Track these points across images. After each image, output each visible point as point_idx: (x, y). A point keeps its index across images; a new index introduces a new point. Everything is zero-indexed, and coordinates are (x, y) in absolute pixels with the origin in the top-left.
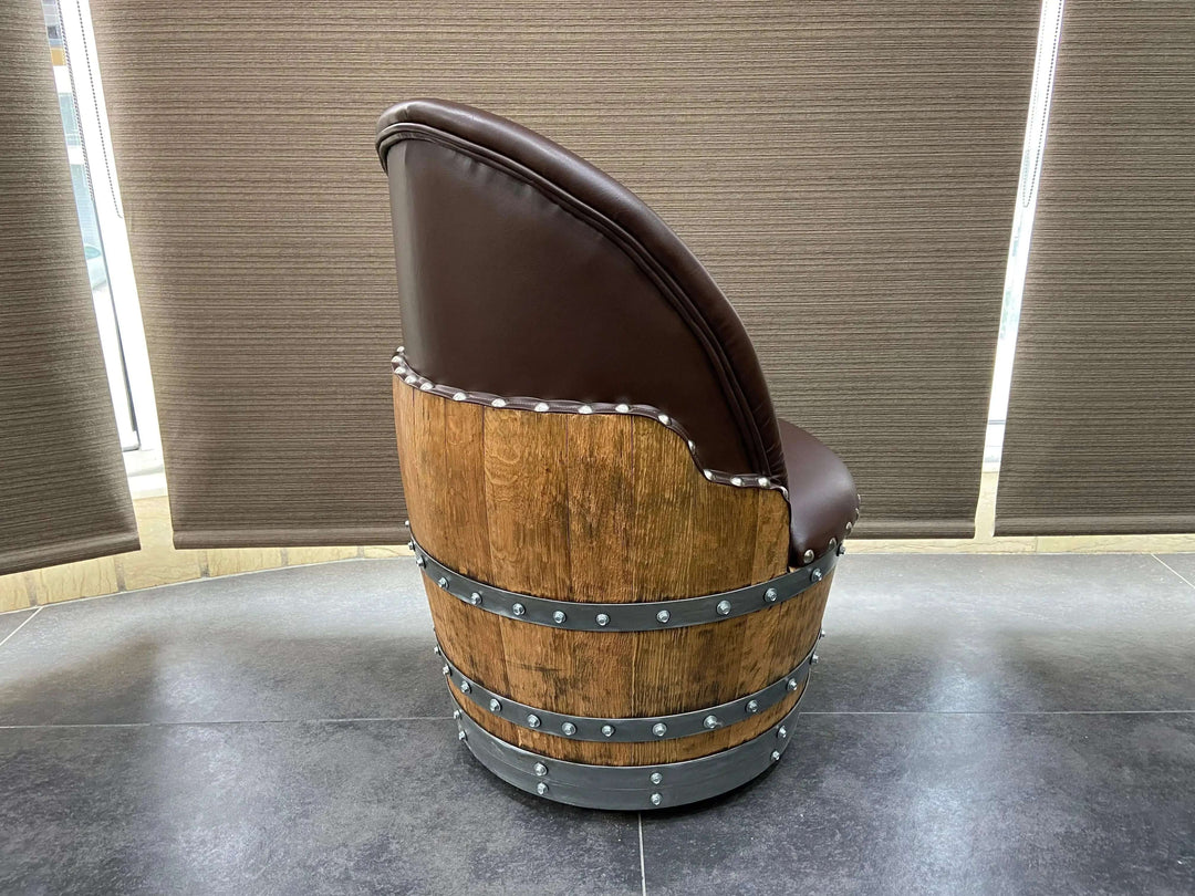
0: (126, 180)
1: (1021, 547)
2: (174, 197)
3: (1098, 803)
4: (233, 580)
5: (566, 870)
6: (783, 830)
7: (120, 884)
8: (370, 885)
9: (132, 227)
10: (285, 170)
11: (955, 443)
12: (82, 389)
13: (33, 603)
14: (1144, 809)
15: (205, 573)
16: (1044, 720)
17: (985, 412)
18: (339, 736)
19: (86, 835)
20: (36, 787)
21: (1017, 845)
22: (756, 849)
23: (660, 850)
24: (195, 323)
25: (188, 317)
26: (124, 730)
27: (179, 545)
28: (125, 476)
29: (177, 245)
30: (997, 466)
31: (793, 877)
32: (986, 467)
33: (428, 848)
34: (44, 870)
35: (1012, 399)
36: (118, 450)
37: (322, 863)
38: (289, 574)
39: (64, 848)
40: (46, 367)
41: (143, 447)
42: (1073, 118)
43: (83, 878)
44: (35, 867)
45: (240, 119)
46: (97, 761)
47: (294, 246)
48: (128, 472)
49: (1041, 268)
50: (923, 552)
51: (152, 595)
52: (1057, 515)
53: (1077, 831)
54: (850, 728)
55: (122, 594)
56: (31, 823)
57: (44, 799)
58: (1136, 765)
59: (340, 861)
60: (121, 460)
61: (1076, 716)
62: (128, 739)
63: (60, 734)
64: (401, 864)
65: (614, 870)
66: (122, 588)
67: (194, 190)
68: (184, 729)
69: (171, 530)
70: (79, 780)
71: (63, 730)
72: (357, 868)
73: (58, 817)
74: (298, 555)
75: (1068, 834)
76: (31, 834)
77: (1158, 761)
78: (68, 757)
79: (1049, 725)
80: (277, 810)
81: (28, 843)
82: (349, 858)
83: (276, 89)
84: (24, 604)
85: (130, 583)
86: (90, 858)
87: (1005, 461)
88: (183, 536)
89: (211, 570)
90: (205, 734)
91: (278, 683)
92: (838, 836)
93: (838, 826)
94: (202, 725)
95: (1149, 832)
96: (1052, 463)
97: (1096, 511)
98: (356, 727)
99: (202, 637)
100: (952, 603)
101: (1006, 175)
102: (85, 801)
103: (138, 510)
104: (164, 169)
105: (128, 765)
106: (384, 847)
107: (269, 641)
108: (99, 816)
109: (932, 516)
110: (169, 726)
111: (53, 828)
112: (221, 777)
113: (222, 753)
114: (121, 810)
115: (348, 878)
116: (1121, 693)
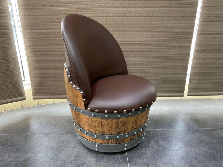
0: (23, 28)
1: (191, 98)
2: (33, 31)
3: (210, 145)
4: (43, 105)
5: (113, 160)
6: (153, 151)
7: (28, 165)
8: (76, 163)
9: (24, 37)
10: (54, 26)
11: (181, 79)
12: (14, 69)
13: (5, 110)
14: (218, 146)
15: (38, 104)
16: (198, 130)
17: (187, 73)
18: (67, 135)
19: (20, 155)
20: (9, 146)
21: (196, 153)
22: (148, 155)
23: (130, 156)
24: (37, 56)
25: (35, 55)
26: (25, 135)
27: (34, 99)
28: (23, 86)
29: (33, 41)
30: (188, 83)
31: (156, 160)
32: (186, 83)
33: (87, 156)
34: (12, 162)
35: (191, 70)
36: (21, 81)
37: (67, 160)
38: (54, 104)
39: (16, 158)
40: (8, 65)
41: (26, 80)
42: (204, 18)
43: (21, 164)
44: (11, 161)
45: (46, 16)
46: (21, 141)
47: (56, 41)
48: (24, 85)
49: (197, 46)
50: (173, 99)
51: (29, 108)
52: (199, 92)
53: (206, 151)
54: (163, 132)
55: (22, 108)
56: (9, 153)
57: (11, 148)
58: (216, 138)
59: (70, 159)
60: (22, 83)
61: (204, 129)
62: (26, 137)
63: (13, 136)
64: (82, 159)
65: (122, 160)
66: (22, 107)
67: (37, 30)
68: (37, 134)
69: (32, 96)
70: (18, 145)
71: (13, 135)
72: (74, 160)
73: (14, 152)
74: (56, 101)
75: (205, 151)
76: (9, 155)
77: (220, 137)
78: (15, 140)
79: (199, 131)
80: (57, 149)
81: (9, 157)
82: (72, 159)
83: (53, 11)
84: (3, 111)
85: (24, 106)
86: (21, 160)
87: (190, 82)
88: (35, 97)
89: (39, 103)
90: (41, 135)
91: (55, 125)
92: (163, 153)
93: (163, 151)
94: (41, 133)
95: (220, 151)
96: (198, 82)
97: (206, 91)
98: (71, 134)
99: (39, 116)
100: (179, 109)
101: (192, 29)
102: (19, 149)
103: (25, 92)
104: (31, 26)
105: (27, 141)
106: (78, 156)
107: (52, 117)
108: (22, 152)
109: (176, 92)
110: (34, 134)
111: (14, 154)
112: (45, 143)
113: (45, 139)
114: (26, 150)
115: (72, 162)
116: (212, 125)
